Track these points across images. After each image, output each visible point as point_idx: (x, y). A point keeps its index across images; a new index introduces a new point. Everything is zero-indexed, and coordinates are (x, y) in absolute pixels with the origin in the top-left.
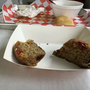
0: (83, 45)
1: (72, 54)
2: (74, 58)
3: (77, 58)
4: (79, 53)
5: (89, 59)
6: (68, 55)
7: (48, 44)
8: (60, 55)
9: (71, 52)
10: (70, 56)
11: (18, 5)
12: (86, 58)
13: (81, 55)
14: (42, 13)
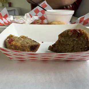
0: (78, 31)
1: (68, 44)
2: (71, 50)
3: (74, 48)
4: (76, 42)
5: (87, 47)
6: (64, 47)
7: (43, 42)
8: (56, 49)
9: (67, 42)
10: (66, 48)
11: (13, 16)
12: (84, 45)
13: (78, 44)
14: (36, 22)
